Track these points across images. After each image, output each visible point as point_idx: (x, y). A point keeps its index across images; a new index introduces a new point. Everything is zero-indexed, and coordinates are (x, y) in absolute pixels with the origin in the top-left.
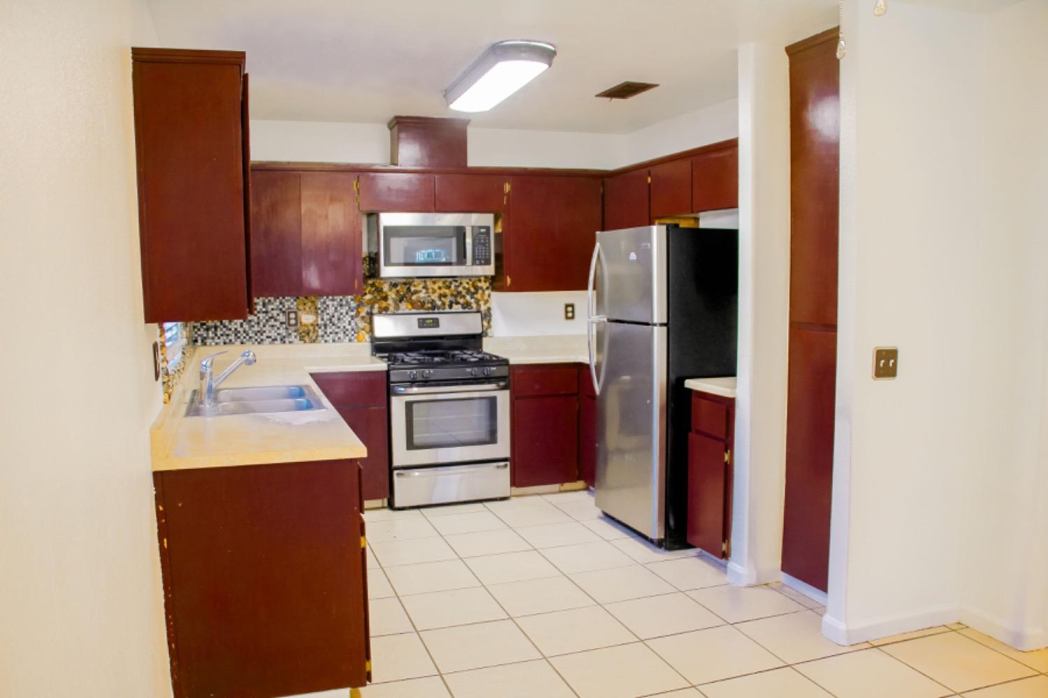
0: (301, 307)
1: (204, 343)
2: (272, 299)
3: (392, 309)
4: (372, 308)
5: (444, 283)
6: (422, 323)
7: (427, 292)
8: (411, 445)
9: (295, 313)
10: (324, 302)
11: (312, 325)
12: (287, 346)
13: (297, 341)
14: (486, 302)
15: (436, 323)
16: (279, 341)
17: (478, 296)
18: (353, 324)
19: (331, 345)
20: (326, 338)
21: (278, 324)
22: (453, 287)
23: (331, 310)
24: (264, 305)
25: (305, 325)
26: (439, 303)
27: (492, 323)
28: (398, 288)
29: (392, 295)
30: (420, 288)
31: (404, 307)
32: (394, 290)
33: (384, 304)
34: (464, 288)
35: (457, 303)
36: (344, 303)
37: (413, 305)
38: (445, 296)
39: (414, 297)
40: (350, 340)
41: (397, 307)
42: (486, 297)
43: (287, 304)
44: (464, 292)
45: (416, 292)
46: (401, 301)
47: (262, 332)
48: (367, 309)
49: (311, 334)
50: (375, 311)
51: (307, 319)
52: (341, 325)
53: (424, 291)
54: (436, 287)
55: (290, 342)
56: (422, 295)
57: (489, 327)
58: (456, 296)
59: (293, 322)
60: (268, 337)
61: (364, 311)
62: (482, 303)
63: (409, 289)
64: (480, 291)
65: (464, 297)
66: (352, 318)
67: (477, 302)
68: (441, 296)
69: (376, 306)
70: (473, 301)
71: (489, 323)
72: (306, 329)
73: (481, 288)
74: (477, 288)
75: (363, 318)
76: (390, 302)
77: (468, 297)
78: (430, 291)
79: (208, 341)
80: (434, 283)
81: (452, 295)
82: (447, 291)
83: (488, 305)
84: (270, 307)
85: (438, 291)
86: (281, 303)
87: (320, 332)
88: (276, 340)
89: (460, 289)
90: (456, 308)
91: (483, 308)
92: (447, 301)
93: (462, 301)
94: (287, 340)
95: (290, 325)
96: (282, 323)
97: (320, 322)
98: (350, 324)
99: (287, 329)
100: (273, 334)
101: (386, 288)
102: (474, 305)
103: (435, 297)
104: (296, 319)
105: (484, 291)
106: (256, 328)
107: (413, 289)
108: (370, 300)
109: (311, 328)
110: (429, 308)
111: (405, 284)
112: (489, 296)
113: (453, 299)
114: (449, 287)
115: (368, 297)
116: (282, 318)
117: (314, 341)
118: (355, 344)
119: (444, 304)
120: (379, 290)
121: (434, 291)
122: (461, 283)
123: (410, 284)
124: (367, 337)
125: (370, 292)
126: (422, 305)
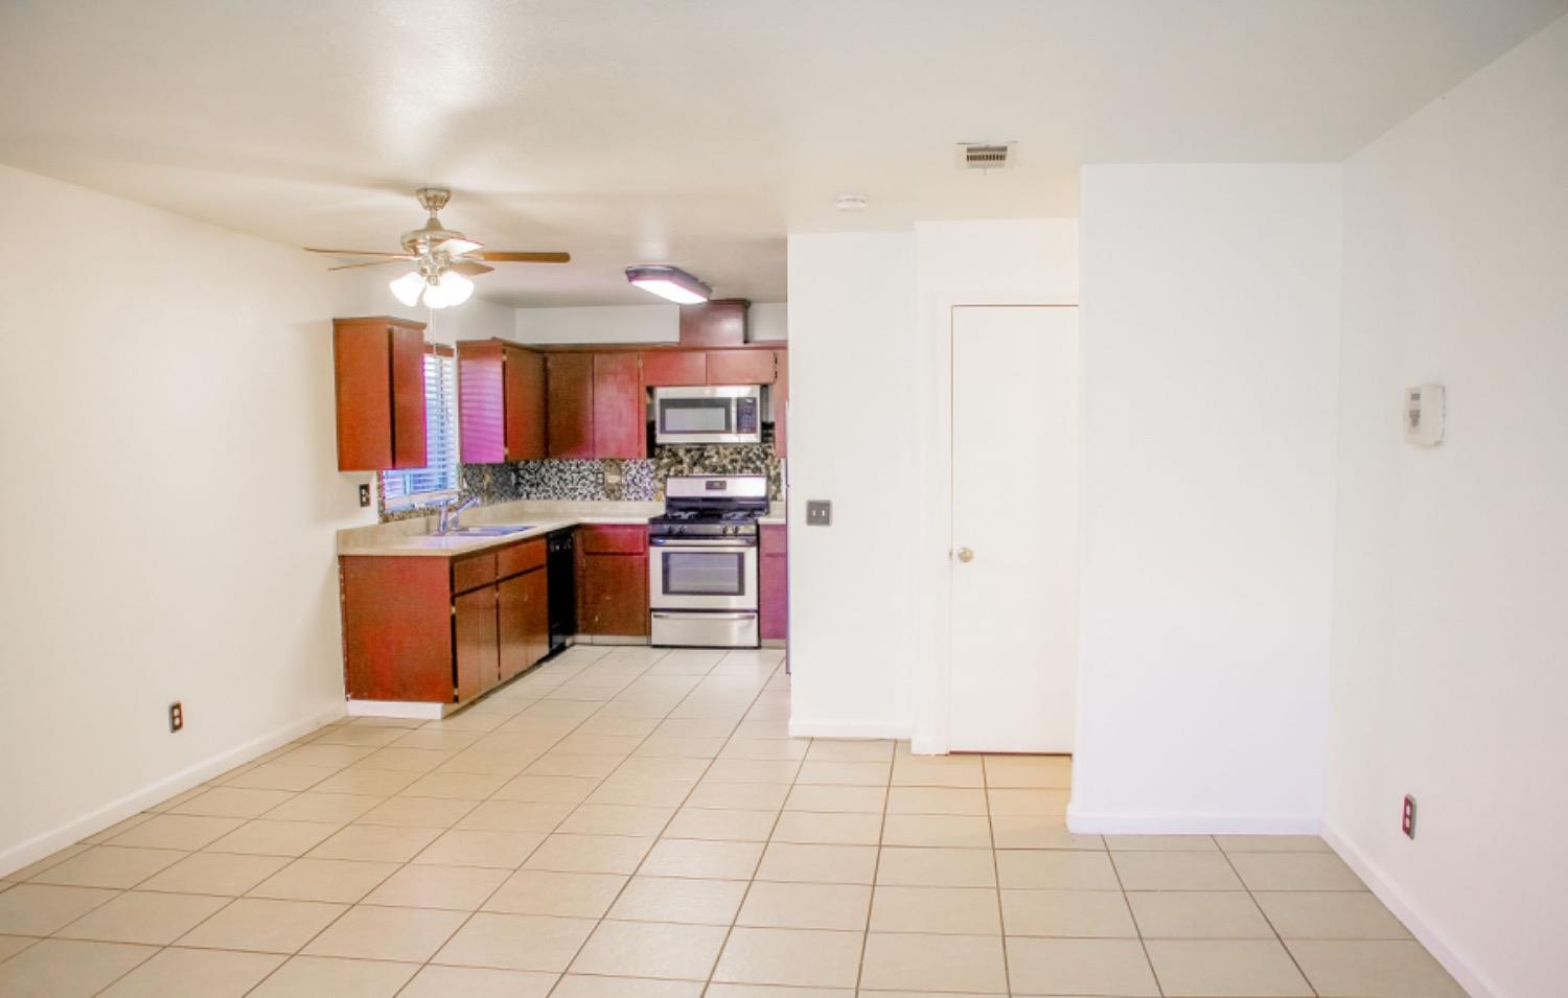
0: (608, 468)
1: (528, 497)
2: (584, 461)
3: (686, 472)
4: (669, 471)
5: (735, 449)
6: (710, 486)
7: (719, 457)
8: (667, 590)
9: (603, 473)
10: (627, 466)
11: (617, 484)
12: (595, 503)
13: (604, 498)
14: (776, 467)
15: (723, 486)
16: (588, 499)
17: (768, 462)
18: (652, 485)
19: (632, 503)
20: (629, 496)
21: (588, 482)
22: (743, 453)
23: (633, 472)
24: (578, 467)
25: (611, 485)
26: (730, 467)
27: (781, 488)
28: (693, 453)
29: (687, 459)
30: (712, 453)
31: (697, 470)
32: (689, 455)
33: (679, 467)
34: (755, 454)
35: (748, 468)
36: (645, 465)
37: (705, 468)
38: (736, 461)
39: (707, 462)
40: (650, 499)
41: (691, 470)
42: (776, 463)
43: (596, 466)
44: (754, 458)
45: (709, 457)
46: (695, 464)
47: (575, 490)
48: (664, 471)
49: (616, 493)
50: (672, 473)
51: (612, 479)
52: (642, 485)
53: (716, 456)
54: (727, 452)
55: (599, 499)
56: (714, 460)
57: (779, 491)
58: (746, 462)
59: (600, 481)
60: (580, 494)
61: (662, 473)
62: (771, 468)
63: (702, 454)
64: (770, 457)
65: (754, 462)
66: (652, 479)
67: (767, 467)
68: (733, 461)
69: (673, 469)
70: (762, 466)
71: (778, 487)
72: (610, 488)
74: (766, 454)
75: (660, 480)
76: (685, 465)
77: (758, 463)
78: (722, 456)
79: (532, 496)
80: (726, 449)
81: (743, 460)
82: (738, 457)
83: (778, 470)
84: (582, 468)
85: (730, 457)
86: (591, 465)
87: (624, 491)
88: (585, 496)
89: (751, 455)
90: (745, 472)
91: (773, 473)
92: (738, 466)
93: (752, 466)
94: (596, 497)
95: (598, 484)
96: (592, 482)
97: (624, 481)
98: (649, 484)
99: (596, 487)
100: (584, 492)
101: (681, 453)
102: (764, 470)
103: (726, 462)
104: (603, 478)
106: (570, 486)
107: (706, 454)
108: (667, 464)
109: (616, 488)
110: (720, 472)
111: (698, 449)
113: (743, 464)
114: (739, 453)
115: (665, 461)
116: (592, 478)
117: (619, 499)
118: (654, 503)
119: (735, 468)
120: (676, 455)
121: (726, 456)
122: (751, 449)
123: (705, 449)
124: (663, 496)
125: (668, 457)
126: (714, 470)
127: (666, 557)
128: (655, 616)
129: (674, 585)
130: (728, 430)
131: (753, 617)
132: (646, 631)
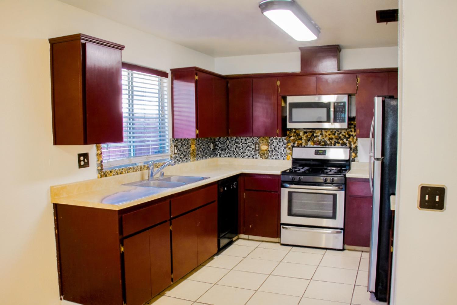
0: (261, 142)
1: (220, 156)
2: (249, 137)
3: (303, 144)
4: (294, 143)
5: (332, 132)
6: (317, 153)
7: (322, 137)
8: (290, 213)
9: (259, 144)
10: (272, 140)
11: (266, 150)
12: (255, 160)
13: (259, 157)
14: (355, 143)
15: (324, 153)
16: (251, 157)
17: (350, 139)
18: (285, 151)
19: (274, 161)
20: (272, 157)
21: (251, 149)
22: (336, 134)
23: (275, 144)
24: (245, 140)
25: (263, 150)
26: (328, 142)
27: (358, 154)
28: (307, 134)
29: (304, 137)
30: (319, 134)
31: (310, 144)
32: (305, 135)
33: (300, 142)
34: (343, 135)
35: (339, 143)
36: (281, 140)
37: (315, 143)
38: (332, 139)
39: (315, 139)
40: (284, 159)
41: (306, 144)
42: (355, 140)
43: (255, 140)
44: (342, 137)
45: (316, 136)
46: (309, 140)
47: (244, 153)
48: (292, 144)
49: (265, 155)
50: (296, 145)
51: (264, 148)
52: (280, 151)
53: (321, 136)
54: (327, 134)
55: (256, 158)
56: (320, 138)
57: (356, 156)
58: (338, 139)
59: (257, 149)
60: (247, 155)
61: (290, 145)
62: (352, 143)
63: (313, 135)
64: (351, 137)
65: (342, 140)
66: (285, 148)
67: (350, 143)
68: (330, 139)
69: (296, 143)
70: (347, 142)
71: (356, 154)
72: (263, 152)
73: (352, 135)
74: (350, 135)
75: (289, 148)
76: (303, 141)
77: (345, 140)
78: (324, 136)
79: (222, 155)
80: (326, 132)
81: (336, 138)
82: (333, 136)
83: (356, 144)
84: (248, 141)
85: (328, 136)
86: (252, 140)
87: (270, 154)
88: (249, 156)
89: (340, 135)
90: (337, 145)
91: (353, 146)
92: (333, 142)
93: (341, 142)
94: (255, 157)
95: (256, 150)
96: (253, 149)
97: (270, 149)
98: (284, 151)
99: (255, 152)
100: (249, 154)
101: (301, 134)
102: (348, 144)
103: (327, 139)
104: (259, 147)
105: (353, 138)
106: (242, 151)
107: (315, 135)
108: (293, 140)
109: (266, 152)
110: (323, 145)
111: (311, 132)
112: (357, 140)
113: (336, 140)
114: (334, 134)
115: (292, 138)
116: (253, 147)
117: (267, 158)
118: (285, 161)
119: (331, 143)
120: (298, 135)
121: (326, 136)
122: (341, 132)
123: (314, 132)
124: (291, 158)
125: (294, 136)
126: (319, 143)
127: (290, 194)
128: (283, 228)
129: (295, 210)
130: (328, 120)
131: (341, 232)
132: (277, 235)
